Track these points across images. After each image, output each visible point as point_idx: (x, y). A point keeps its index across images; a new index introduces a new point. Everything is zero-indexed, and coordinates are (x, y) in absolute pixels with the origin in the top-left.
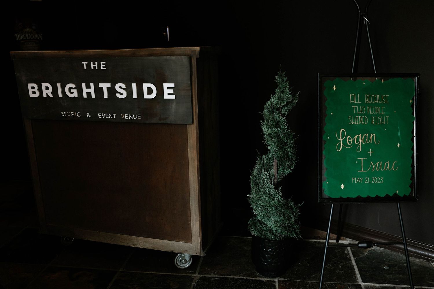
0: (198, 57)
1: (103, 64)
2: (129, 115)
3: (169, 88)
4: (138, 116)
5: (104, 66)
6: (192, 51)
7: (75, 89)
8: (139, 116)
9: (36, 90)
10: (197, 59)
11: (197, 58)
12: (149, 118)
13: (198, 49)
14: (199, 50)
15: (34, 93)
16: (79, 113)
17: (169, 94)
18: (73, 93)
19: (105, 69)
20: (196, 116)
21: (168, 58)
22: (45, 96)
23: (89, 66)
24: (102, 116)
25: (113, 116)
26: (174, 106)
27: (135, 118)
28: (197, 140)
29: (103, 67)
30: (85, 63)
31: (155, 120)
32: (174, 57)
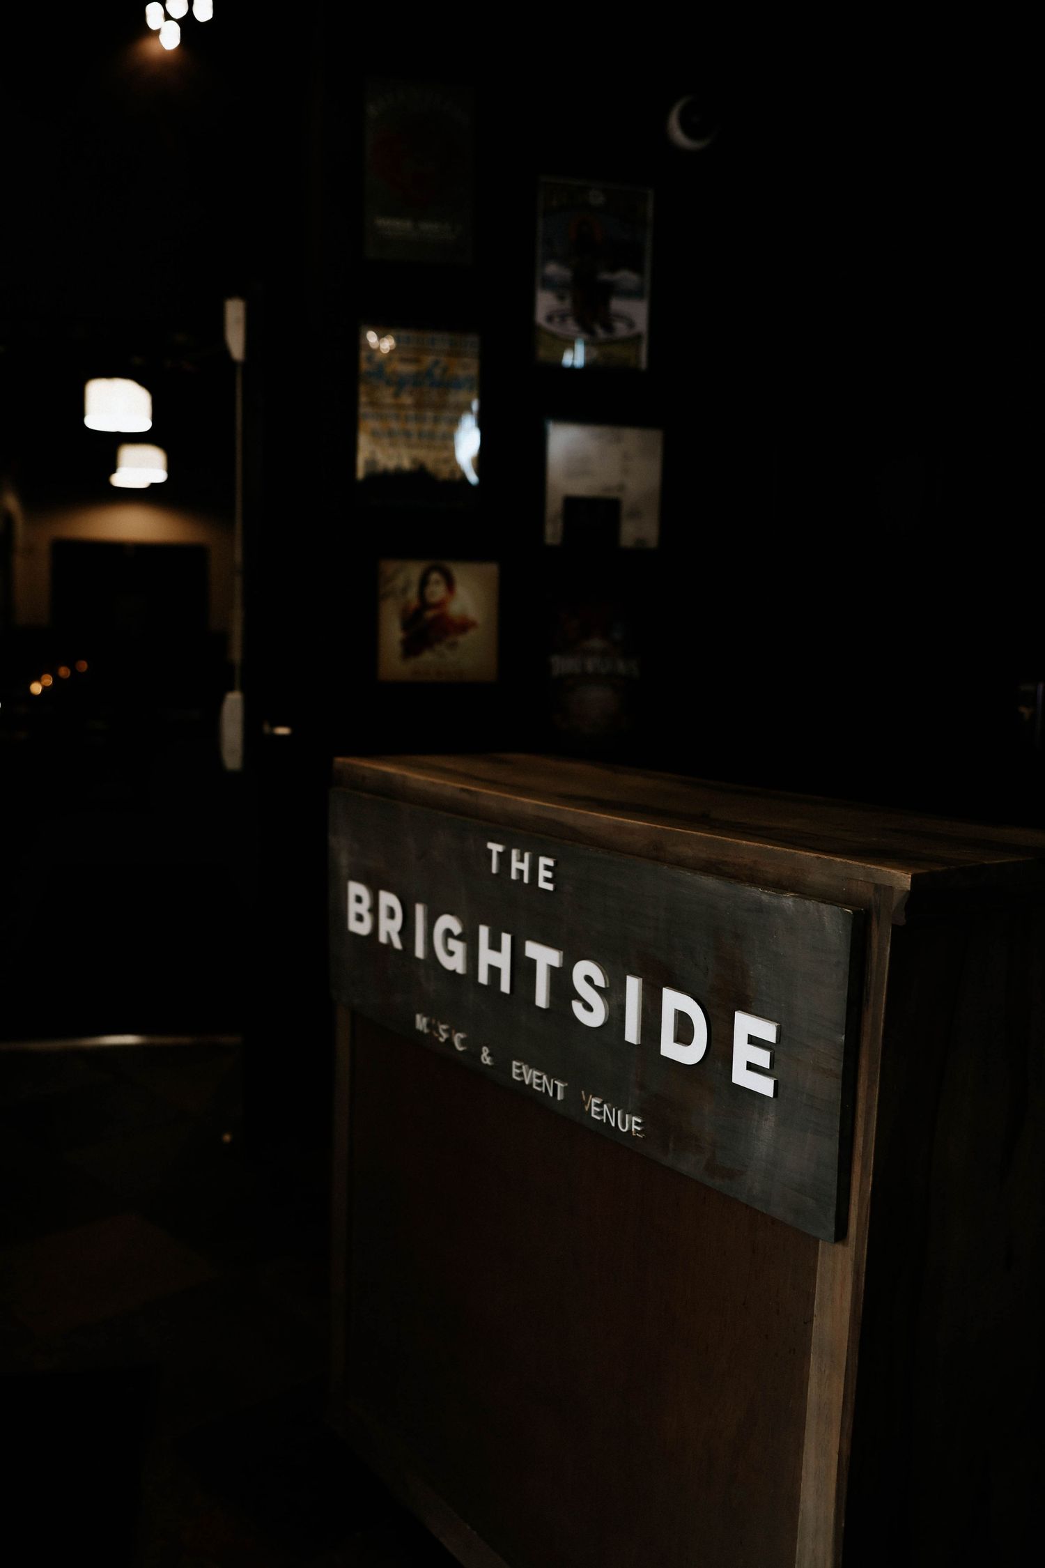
0: (902, 921)
1: (547, 868)
2: (605, 1106)
3: (753, 1040)
4: (633, 1124)
5: (549, 875)
6: (878, 888)
7: (459, 938)
8: (637, 1124)
9: (363, 909)
10: (895, 928)
11: (894, 926)
12: (671, 1145)
13: (902, 879)
14: (909, 889)
15: (360, 918)
16: (459, 1037)
17: (751, 1067)
18: (451, 953)
19: (550, 887)
20: (860, 1208)
21: (765, 896)
22: (383, 939)
23: (505, 859)
24: (521, 1075)
25: (555, 1087)
26: (767, 1127)
27: (624, 1127)
28: (851, 1329)
29: (547, 880)
30: (496, 848)
31: (690, 1165)
32: (788, 901)
